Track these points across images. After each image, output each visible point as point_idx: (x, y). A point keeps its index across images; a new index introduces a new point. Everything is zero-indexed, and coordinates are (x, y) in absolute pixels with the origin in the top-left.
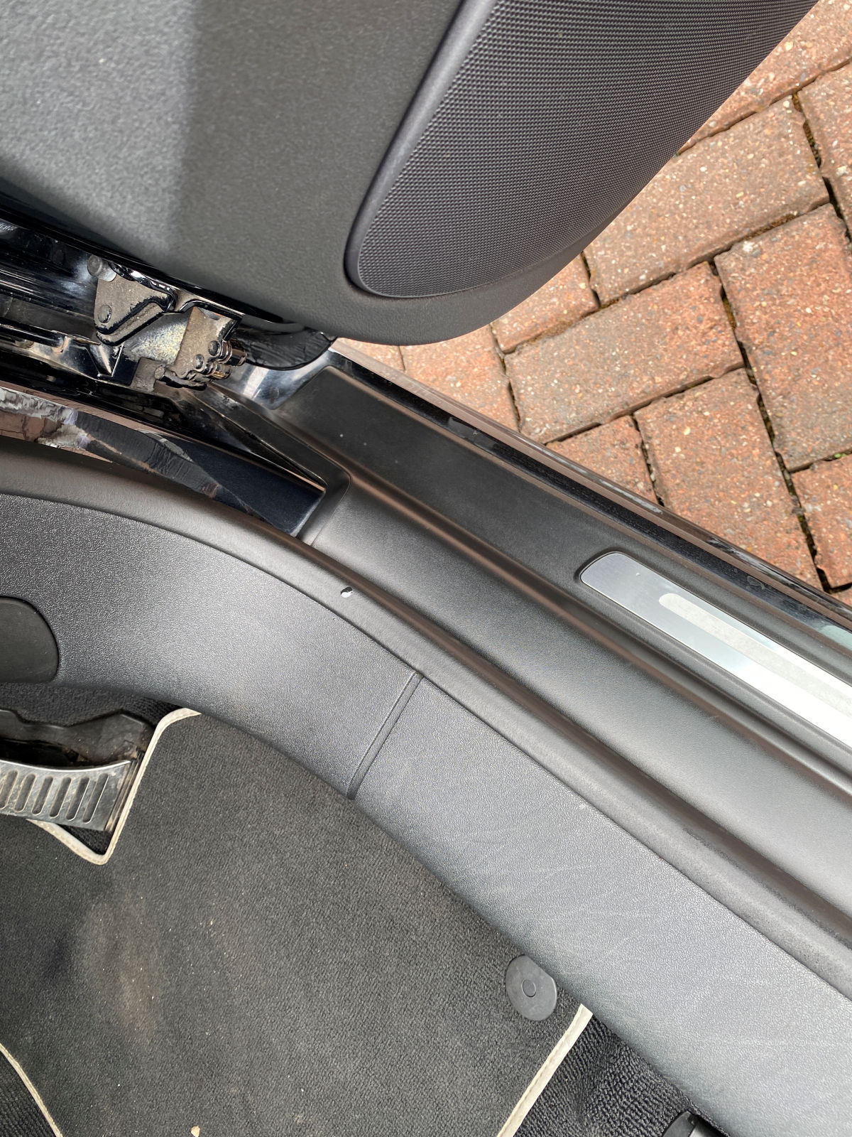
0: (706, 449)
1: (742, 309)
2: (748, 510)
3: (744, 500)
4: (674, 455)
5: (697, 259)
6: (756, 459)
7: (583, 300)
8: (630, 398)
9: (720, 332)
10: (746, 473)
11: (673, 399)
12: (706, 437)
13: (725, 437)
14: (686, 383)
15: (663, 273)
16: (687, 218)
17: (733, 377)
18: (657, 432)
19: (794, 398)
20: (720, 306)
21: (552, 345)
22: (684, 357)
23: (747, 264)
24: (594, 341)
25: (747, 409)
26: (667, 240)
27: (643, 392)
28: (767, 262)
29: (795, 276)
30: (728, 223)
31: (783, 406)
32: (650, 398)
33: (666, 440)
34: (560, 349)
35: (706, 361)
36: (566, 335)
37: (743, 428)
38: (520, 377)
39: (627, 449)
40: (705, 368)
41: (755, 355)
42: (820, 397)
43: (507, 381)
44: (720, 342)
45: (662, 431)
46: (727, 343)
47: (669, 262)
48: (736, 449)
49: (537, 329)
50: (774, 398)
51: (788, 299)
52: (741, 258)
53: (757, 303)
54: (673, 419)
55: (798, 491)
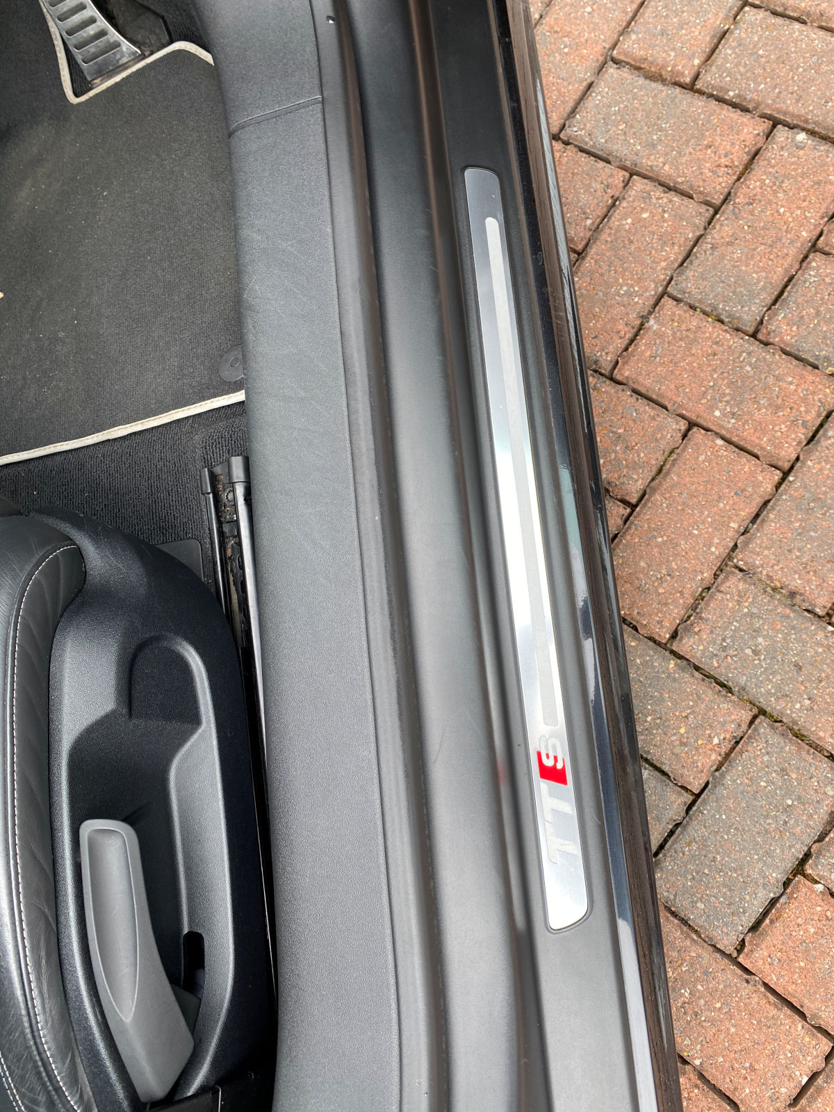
0: (643, 235)
1: (753, 173)
2: (622, 292)
3: (627, 285)
4: (624, 222)
5: (770, 115)
6: (659, 268)
7: (687, 72)
8: (641, 163)
9: (728, 174)
10: (645, 270)
11: (661, 189)
12: (650, 229)
13: (659, 239)
14: (678, 186)
15: (744, 104)
16: (795, 81)
17: (703, 209)
18: (631, 199)
19: (716, 253)
20: (746, 158)
21: (640, 83)
22: (694, 169)
23: (788, 146)
24: (663, 106)
25: (688, 235)
26: (769, 84)
27: (651, 167)
28: (798, 158)
29: (800, 182)
30: (809, 110)
31: (705, 252)
32: (651, 174)
33: (630, 209)
34: (641, 90)
35: (701, 183)
36: (654, 85)
37: (673, 243)
38: (603, 84)
39: (606, 193)
40: (696, 188)
41: (729, 208)
42: (728, 267)
43: (593, 79)
44: (721, 180)
45: (634, 201)
46: (723, 185)
47: (754, 100)
48: (656, 252)
49: (643, 63)
50: (707, 243)
51: (781, 191)
52: (790, 140)
53: (764, 177)
54: (647, 201)
55: (657, 308)
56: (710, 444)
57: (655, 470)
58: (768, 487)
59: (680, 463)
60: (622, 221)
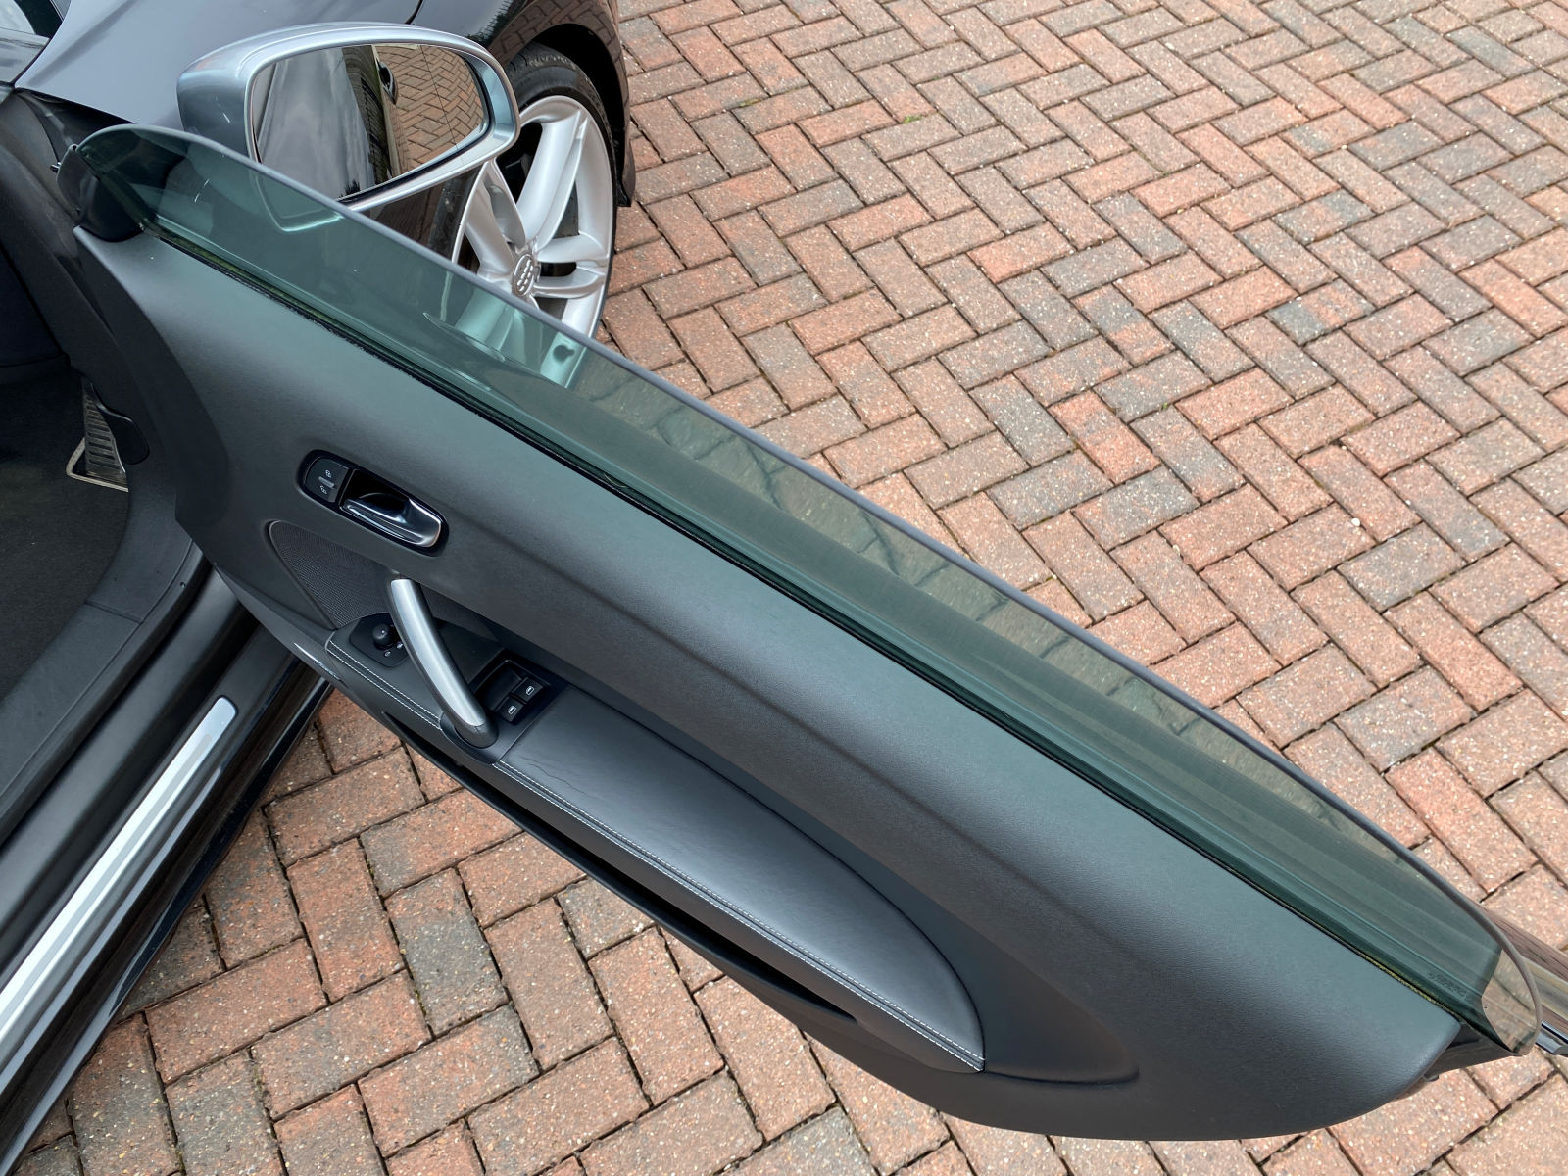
0: (374, 789)
2: (334, 817)
3: (341, 814)
6: (367, 817)
10: (358, 813)
12: (382, 788)
13: (381, 799)
19: (403, 831)
25: (398, 807)
31: (399, 825)
33: (383, 766)
37: (386, 807)
42: (402, 844)
48: (373, 805)
50: (403, 820)
55: (345, 843)
56: (302, 955)
57: (258, 952)
58: (311, 1007)
59: (275, 957)
60: (372, 771)
